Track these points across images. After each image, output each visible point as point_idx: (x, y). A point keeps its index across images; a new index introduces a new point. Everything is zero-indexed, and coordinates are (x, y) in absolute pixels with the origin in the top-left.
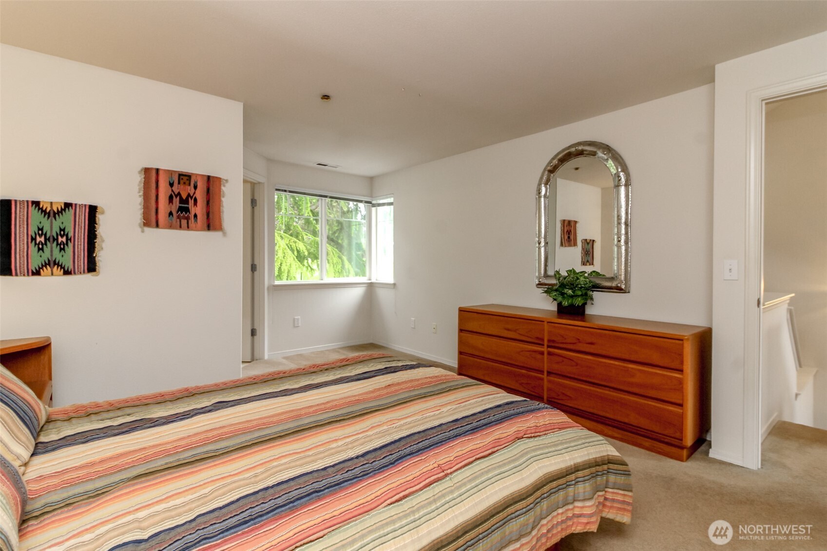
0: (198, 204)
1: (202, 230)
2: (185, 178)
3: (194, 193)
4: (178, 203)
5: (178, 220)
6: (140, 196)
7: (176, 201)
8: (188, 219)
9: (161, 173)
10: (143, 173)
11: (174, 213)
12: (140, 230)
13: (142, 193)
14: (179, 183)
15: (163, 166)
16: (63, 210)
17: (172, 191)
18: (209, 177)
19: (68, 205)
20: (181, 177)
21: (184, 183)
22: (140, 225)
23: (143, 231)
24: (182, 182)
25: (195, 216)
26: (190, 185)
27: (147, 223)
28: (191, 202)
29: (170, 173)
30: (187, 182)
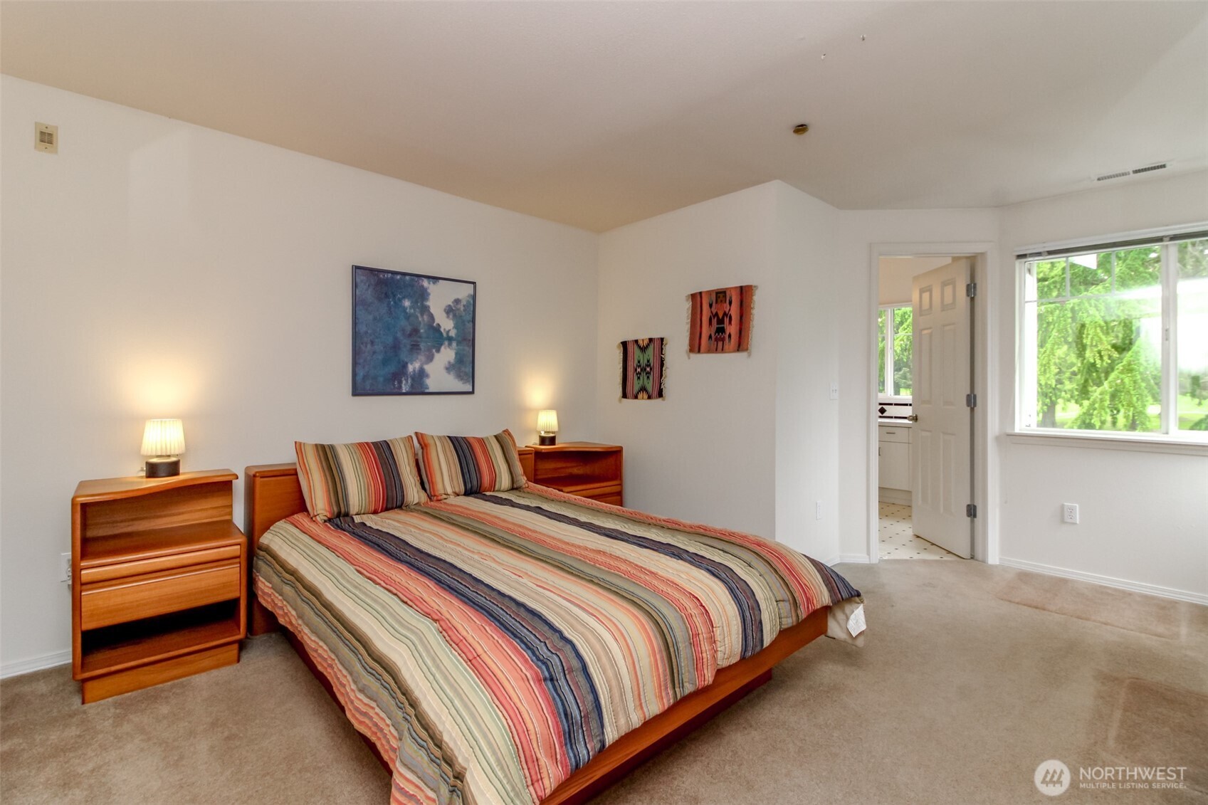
0: (733, 322)
1: (734, 351)
2: (721, 295)
3: (730, 310)
4: (715, 324)
5: (716, 343)
6: (687, 323)
7: (714, 321)
8: (723, 340)
9: (703, 295)
10: (690, 299)
11: (713, 335)
12: (686, 357)
13: (689, 320)
14: (716, 302)
15: (705, 289)
16: (648, 345)
17: (712, 312)
18: (741, 287)
19: (651, 340)
20: (719, 295)
21: (721, 301)
22: (687, 351)
23: (689, 358)
24: (719, 300)
25: (730, 336)
26: (725, 302)
27: (692, 350)
28: (727, 320)
29: (709, 292)
30: (724, 301)
